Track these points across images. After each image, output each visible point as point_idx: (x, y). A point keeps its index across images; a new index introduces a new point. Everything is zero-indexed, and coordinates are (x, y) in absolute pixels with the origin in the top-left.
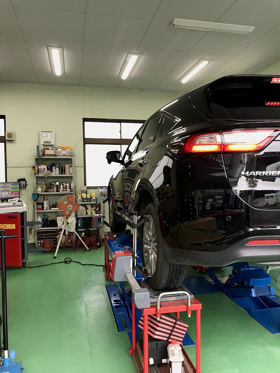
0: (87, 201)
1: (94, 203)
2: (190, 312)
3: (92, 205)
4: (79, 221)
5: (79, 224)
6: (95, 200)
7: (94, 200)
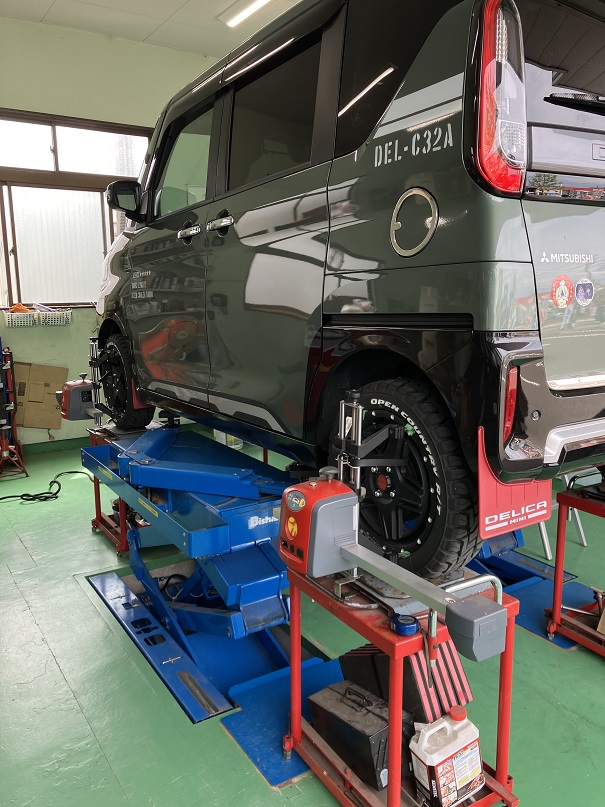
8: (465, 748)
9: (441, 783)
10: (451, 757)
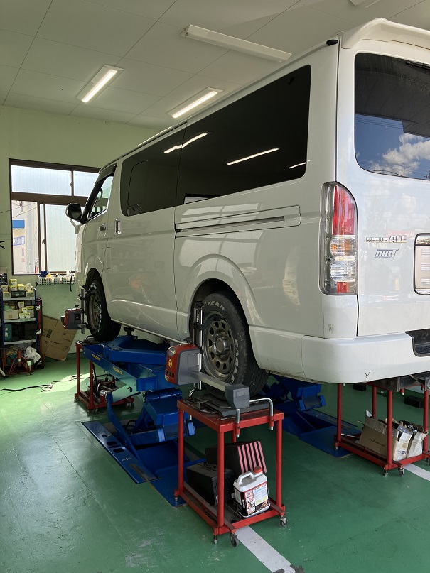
0: (20, 296)
1: (31, 298)
2: (273, 423)
3: (27, 303)
4: (6, 329)
5: (6, 334)
6: (34, 294)
7: (30, 294)
8: (260, 485)
9: (247, 501)
10: (252, 489)
